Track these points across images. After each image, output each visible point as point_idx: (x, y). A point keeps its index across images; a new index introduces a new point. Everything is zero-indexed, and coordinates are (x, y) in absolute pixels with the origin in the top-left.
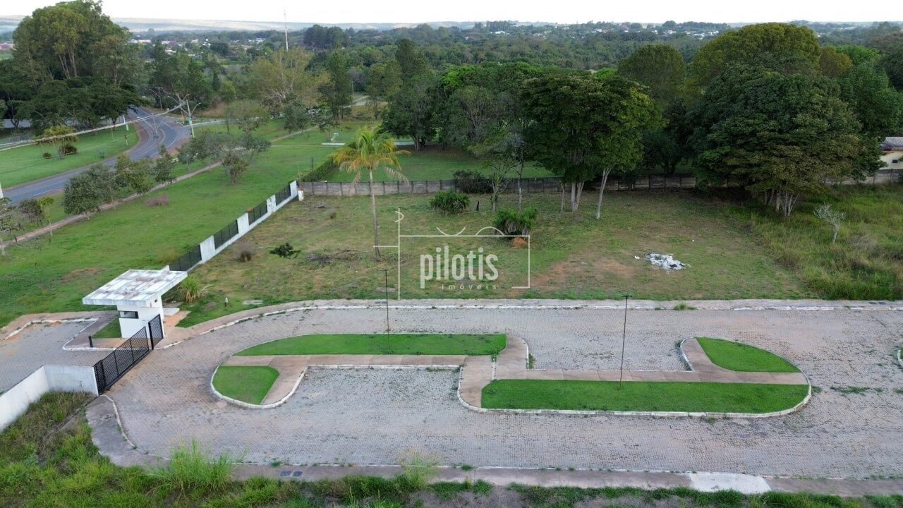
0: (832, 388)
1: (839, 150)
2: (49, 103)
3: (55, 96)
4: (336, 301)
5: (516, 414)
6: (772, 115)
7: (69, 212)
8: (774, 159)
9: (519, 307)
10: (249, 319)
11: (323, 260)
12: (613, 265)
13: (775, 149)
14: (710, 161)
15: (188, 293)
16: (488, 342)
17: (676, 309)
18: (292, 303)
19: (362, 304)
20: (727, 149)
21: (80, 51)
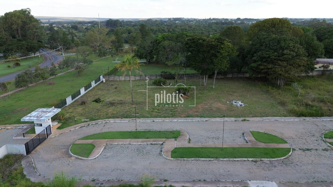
0: (299, 149)
1: (300, 63)
2: (10, 47)
3: (12, 45)
4: (117, 119)
5: (184, 160)
6: (275, 51)
7: (17, 87)
8: (277, 66)
9: (185, 121)
10: (84, 126)
11: (112, 104)
12: (219, 105)
13: (277, 63)
14: (254, 67)
15: (61, 117)
16: (173, 133)
17: (242, 121)
18: (100, 120)
19: (126, 120)
20: (260, 63)
21: (22, 28)
